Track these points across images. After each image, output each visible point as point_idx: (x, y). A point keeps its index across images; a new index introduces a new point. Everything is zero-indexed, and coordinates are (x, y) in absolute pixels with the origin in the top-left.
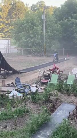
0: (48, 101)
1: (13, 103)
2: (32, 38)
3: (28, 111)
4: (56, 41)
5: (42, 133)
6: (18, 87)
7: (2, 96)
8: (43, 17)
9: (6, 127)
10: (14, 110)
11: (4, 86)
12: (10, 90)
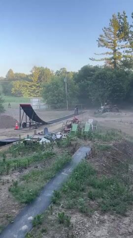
0: (70, 145)
1: (42, 147)
2: (57, 97)
3: (54, 154)
4: (76, 98)
5: (65, 170)
6: (46, 135)
7: (34, 142)
8: (65, 80)
9: (37, 167)
10: (43, 153)
11: (35, 134)
12: (40, 138)
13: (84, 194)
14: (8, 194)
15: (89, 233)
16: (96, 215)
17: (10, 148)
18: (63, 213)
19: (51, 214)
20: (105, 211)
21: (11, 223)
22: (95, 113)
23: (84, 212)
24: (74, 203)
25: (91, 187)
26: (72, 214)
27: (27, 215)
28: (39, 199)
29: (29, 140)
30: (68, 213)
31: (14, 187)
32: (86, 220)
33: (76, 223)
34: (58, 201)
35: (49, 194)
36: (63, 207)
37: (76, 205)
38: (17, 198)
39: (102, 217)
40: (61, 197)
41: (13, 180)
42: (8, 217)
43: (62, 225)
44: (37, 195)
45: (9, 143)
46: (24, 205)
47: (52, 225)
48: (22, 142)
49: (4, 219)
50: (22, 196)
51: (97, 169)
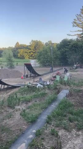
0: (56, 88)
1: (39, 89)
2: (46, 59)
3: (46, 94)
4: (58, 60)
5: (54, 104)
6: (41, 82)
7: (33, 86)
8: (51, 48)
9: (36, 101)
10: (39, 93)
11: (34, 82)
12: (37, 84)
13: (66, 118)
14: (20, 117)
15: (70, 142)
16: (74, 131)
17: (19, 90)
18: (54, 129)
19: (47, 129)
20: (79, 129)
21: (22, 133)
22: (71, 69)
23: (67, 129)
24: (60, 123)
25: (70, 114)
26: (59, 130)
27: (32, 129)
28: (39, 120)
29: (30, 85)
30: (56, 129)
31: (24, 113)
32: (67, 134)
33: (62, 135)
34: (50, 122)
35: (44, 117)
36: (53, 125)
37: (61, 125)
38: (26, 120)
39: (78, 133)
40: (52, 120)
41: (22, 109)
42: (21, 130)
43: (53, 136)
44: (37, 117)
45: (18, 87)
46: (30, 123)
47: (47, 136)
48: (26, 86)
49: (18, 131)
50: (28, 118)
51: (74, 103)
